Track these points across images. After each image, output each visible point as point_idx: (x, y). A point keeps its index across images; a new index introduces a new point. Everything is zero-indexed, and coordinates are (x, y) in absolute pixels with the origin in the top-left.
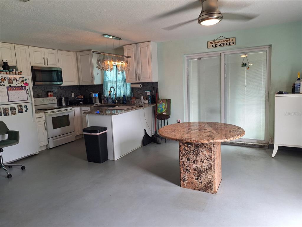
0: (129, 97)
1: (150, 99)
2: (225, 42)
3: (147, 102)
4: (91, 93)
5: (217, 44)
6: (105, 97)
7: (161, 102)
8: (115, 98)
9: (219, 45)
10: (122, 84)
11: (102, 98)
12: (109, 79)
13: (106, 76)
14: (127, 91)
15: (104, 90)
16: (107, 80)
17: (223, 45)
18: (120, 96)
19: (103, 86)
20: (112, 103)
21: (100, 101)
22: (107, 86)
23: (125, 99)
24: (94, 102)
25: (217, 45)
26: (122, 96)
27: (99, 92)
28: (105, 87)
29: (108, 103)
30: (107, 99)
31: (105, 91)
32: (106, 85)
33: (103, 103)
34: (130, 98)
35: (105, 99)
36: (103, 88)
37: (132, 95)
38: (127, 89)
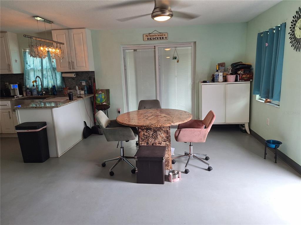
0: (59, 88)
1: (86, 89)
2: (159, 37)
3: (83, 92)
4: (6, 83)
5: (152, 37)
6: (28, 89)
7: (100, 92)
8: (42, 89)
9: (154, 39)
10: (49, 73)
11: (24, 89)
12: (32, 67)
13: (27, 64)
14: (57, 81)
15: (25, 80)
16: (29, 68)
17: (158, 39)
18: (47, 86)
19: (24, 76)
20: (39, 95)
21: (21, 93)
22: (29, 76)
23: (56, 90)
24: (12, 94)
25: (152, 39)
26: (50, 86)
27: (18, 83)
28: (27, 77)
29: (32, 94)
30: (31, 90)
31: (27, 81)
32: (27, 74)
33: (25, 95)
34: (61, 88)
35: (28, 90)
36: (24, 77)
37: (64, 86)
38: (56, 78)
